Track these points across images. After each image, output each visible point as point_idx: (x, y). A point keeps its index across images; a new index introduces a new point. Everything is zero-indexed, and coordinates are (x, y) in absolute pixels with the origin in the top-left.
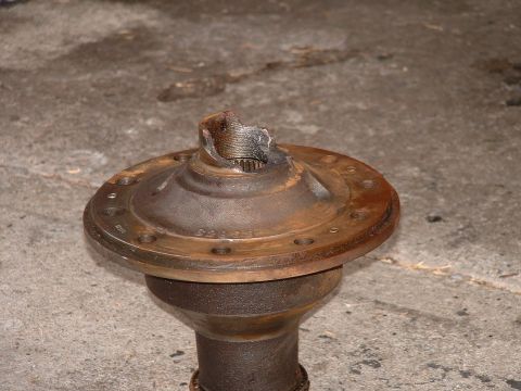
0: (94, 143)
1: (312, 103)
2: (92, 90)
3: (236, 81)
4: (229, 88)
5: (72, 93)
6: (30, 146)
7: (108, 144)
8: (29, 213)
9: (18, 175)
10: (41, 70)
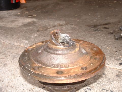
0: (26, 39)
1: (62, 31)
2: (26, 30)
3: (49, 28)
4: (48, 29)
5: (23, 31)
6: (15, 40)
7: (28, 39)
8: (13, 53)
9: (12, 45)
10: (18, 28)
